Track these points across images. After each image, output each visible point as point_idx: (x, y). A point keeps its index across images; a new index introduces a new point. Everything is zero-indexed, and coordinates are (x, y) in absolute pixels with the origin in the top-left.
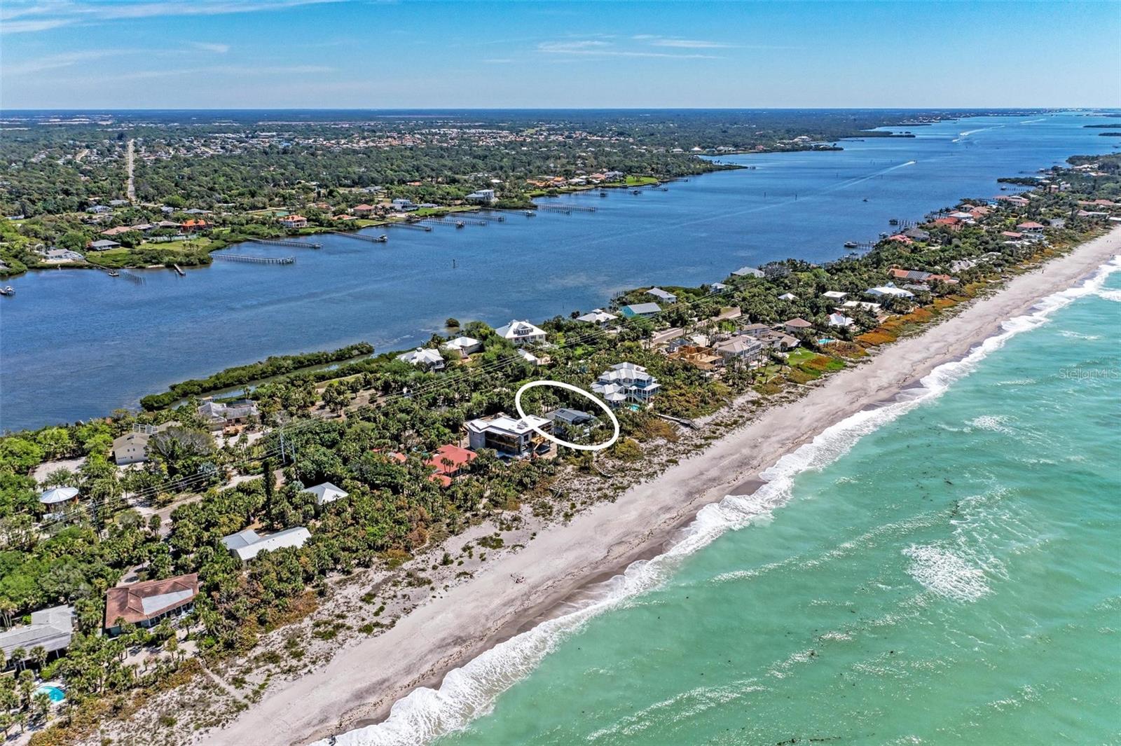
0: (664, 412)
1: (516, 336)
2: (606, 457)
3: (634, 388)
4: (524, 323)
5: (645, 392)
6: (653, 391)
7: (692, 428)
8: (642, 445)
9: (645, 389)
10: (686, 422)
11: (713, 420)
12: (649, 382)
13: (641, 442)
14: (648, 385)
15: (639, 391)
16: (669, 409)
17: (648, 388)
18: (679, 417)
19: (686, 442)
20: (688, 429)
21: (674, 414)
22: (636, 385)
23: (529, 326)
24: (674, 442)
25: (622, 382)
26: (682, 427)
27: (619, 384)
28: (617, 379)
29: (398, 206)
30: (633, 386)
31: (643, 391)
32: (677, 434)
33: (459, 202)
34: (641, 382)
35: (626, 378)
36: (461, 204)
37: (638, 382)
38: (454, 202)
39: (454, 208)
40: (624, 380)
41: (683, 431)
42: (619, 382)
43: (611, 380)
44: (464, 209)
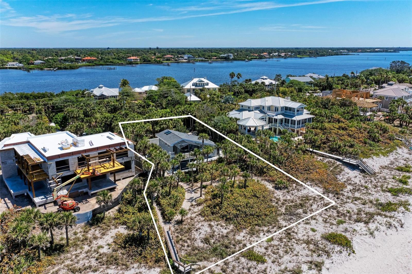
0: (319, 148)
1: (194, 87)
2: (202, 214)
3: (280, 117)
5: (293, 122)
6: (304, 121)
7: (363, 171)
8: (279, 194)
9: (294, 119)
10: (353, 162)
11: (392, 163)
12: (299, 111)
13: (277, 188)
14: (298, 114)
15: (287, 121)
16: (324, 143)
17: (297, 118)
18: (340, 154)
19: (357, 195)
20: (356, 173)
21: (332, 150)
22: (283, 114)
23: (206, 81)
24: (337, 194)
25: (266, 109)
26: (347, 170)
27: (261, 112)
28: (261, 106)
29: (186, 57)
30: (279, 114)
31: (292, 120)
32: (340, 181)
33: (215, 58)
34: (290, 111)
35: (272, 106)
36: (216, 59)
37: (286, 111)
38: (213, 58)
39: (213, 60)
40: (269, 108)
41: (348, 175)
42: (263, 110)
43: (253, 107)
44: (217, 60)
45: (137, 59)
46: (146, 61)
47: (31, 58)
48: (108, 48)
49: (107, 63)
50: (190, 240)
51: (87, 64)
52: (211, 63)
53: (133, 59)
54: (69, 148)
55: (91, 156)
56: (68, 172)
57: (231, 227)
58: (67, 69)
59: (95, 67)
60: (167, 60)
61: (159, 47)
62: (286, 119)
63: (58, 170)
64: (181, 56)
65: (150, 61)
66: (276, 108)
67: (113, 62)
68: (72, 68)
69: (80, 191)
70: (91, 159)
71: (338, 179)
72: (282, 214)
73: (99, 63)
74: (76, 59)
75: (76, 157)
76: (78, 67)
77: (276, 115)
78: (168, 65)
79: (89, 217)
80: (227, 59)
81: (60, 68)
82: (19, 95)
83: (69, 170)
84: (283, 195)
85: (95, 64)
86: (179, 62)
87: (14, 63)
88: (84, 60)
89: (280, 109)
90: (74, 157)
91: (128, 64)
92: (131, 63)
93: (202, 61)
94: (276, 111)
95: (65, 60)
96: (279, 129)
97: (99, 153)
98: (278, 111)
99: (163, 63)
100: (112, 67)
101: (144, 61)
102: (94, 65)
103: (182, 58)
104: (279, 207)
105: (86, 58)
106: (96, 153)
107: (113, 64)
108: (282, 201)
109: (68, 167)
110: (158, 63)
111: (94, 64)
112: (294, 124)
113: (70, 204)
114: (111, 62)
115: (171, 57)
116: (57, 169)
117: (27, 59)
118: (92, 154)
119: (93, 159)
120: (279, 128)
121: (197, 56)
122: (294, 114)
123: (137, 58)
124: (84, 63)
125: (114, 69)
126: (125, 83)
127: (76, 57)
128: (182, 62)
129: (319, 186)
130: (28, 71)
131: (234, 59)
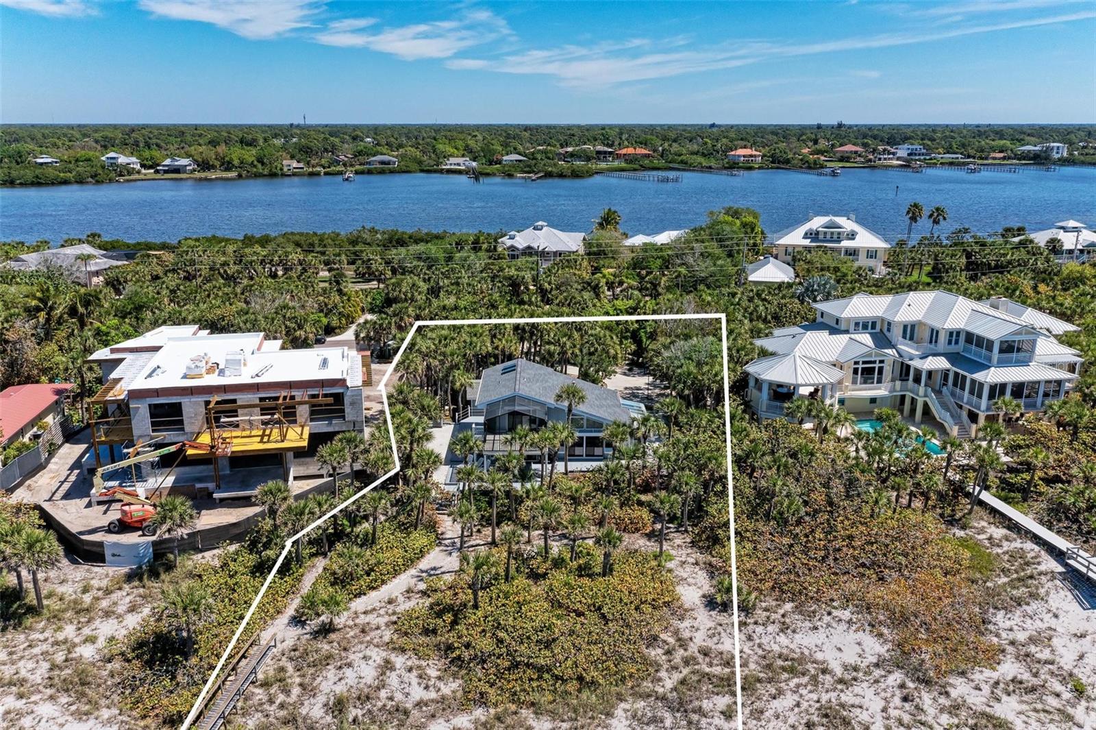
1: (807, 242)
3: (941, 363)
4: (841, 221)
5: (977, 388)
8: (700, 626)
9: (979, 376)
14: (1002, 363)
15: (959, 380)
17: (993, 375)
22: (951, 357)
23: (850, 226)
25: (896, 335)
26: (1062, 599)
27: (878, 338)
28: (883, 320)
29: (902, 152)
30: (935, 355)
31: (973, 381)
32: (997, 635)
33: (1001, 155)
34: (978, 349)
35: (920, 323)
36: (1004, 158)
37: (968, 346)
38: (993, 155)
39: (990, 161)
40: (910, 331)
41: (1053, 623)
42: (887, 333)
43: (848, 320)
44: (1005, 162)
45: (755, 156)
46: (778, 162)
47: (500, 148)
48: (713, 125)
49: (671, 165)
50: (304, 689)
51: (623, 165)
52: (973, 171)
53: (744, 156)
54: (200, 376)
55: (239, 403)
56: (179, 435)
57: (451, 687)
58: (565, 176)
59: (640, 174)
60: (842, 159)
61: (846, 122)
62: (956, 374)
63: (156, 426)
64: (885, 150)
65: (787, 161)
66: (933, 330)
67: (686, 163)
68: (576, 175)
69: (198, 486)
70: (240, 411)
71: (991, 627)
72: (649, 696)
73: (652, 165)
74: (599, 153)
75: (201, 399)
76: (590, 174)
77: (923, 357)
78: (834, 174)
79: (144, 556)
80: (1040, 159)
81: (549, 175)
82: (386, 236)
83: (183, 429)
84: (710, 632)
85: (641, 166)
86: (874, 167)
87: (460, 160)
88: (619, 156)
89: (943, 338)
90: (194, 399)
91: (726, 168)
92: (733, 166)
93: (951, 164)
94: (931, 342)
95: (572, 155)
96: (926, 405)
97: (261, 399)
98: (936, 342)
99: (826, 167)
100: (672, 175)
101: (773, 162)
102: (635, 170)
103: (889, 153)
104: (665, 666)
105: (624, 151)
106: (253, 398)
107: (686, 166)
108: (693, 649)
109: (181, 422)
110: (809, 168)
111: (635, 166)
112: (980, 396)
113: (135, 514)
114: (682, 162)
115: (856, 152)
116: (153, 424)
117: (490, 151)
118: (242, 399)
119: (246, 410)
120: (927, 399)
121: (941, 150)
122: (990, 359)
123: (754, 153)
124: (616, 164)
125: (676, 180)
126: (608, 220)
127: (600, 148)
128: (887, 167)
129: (880, 635)
130: (477, 179)
131: (1064, 162)
